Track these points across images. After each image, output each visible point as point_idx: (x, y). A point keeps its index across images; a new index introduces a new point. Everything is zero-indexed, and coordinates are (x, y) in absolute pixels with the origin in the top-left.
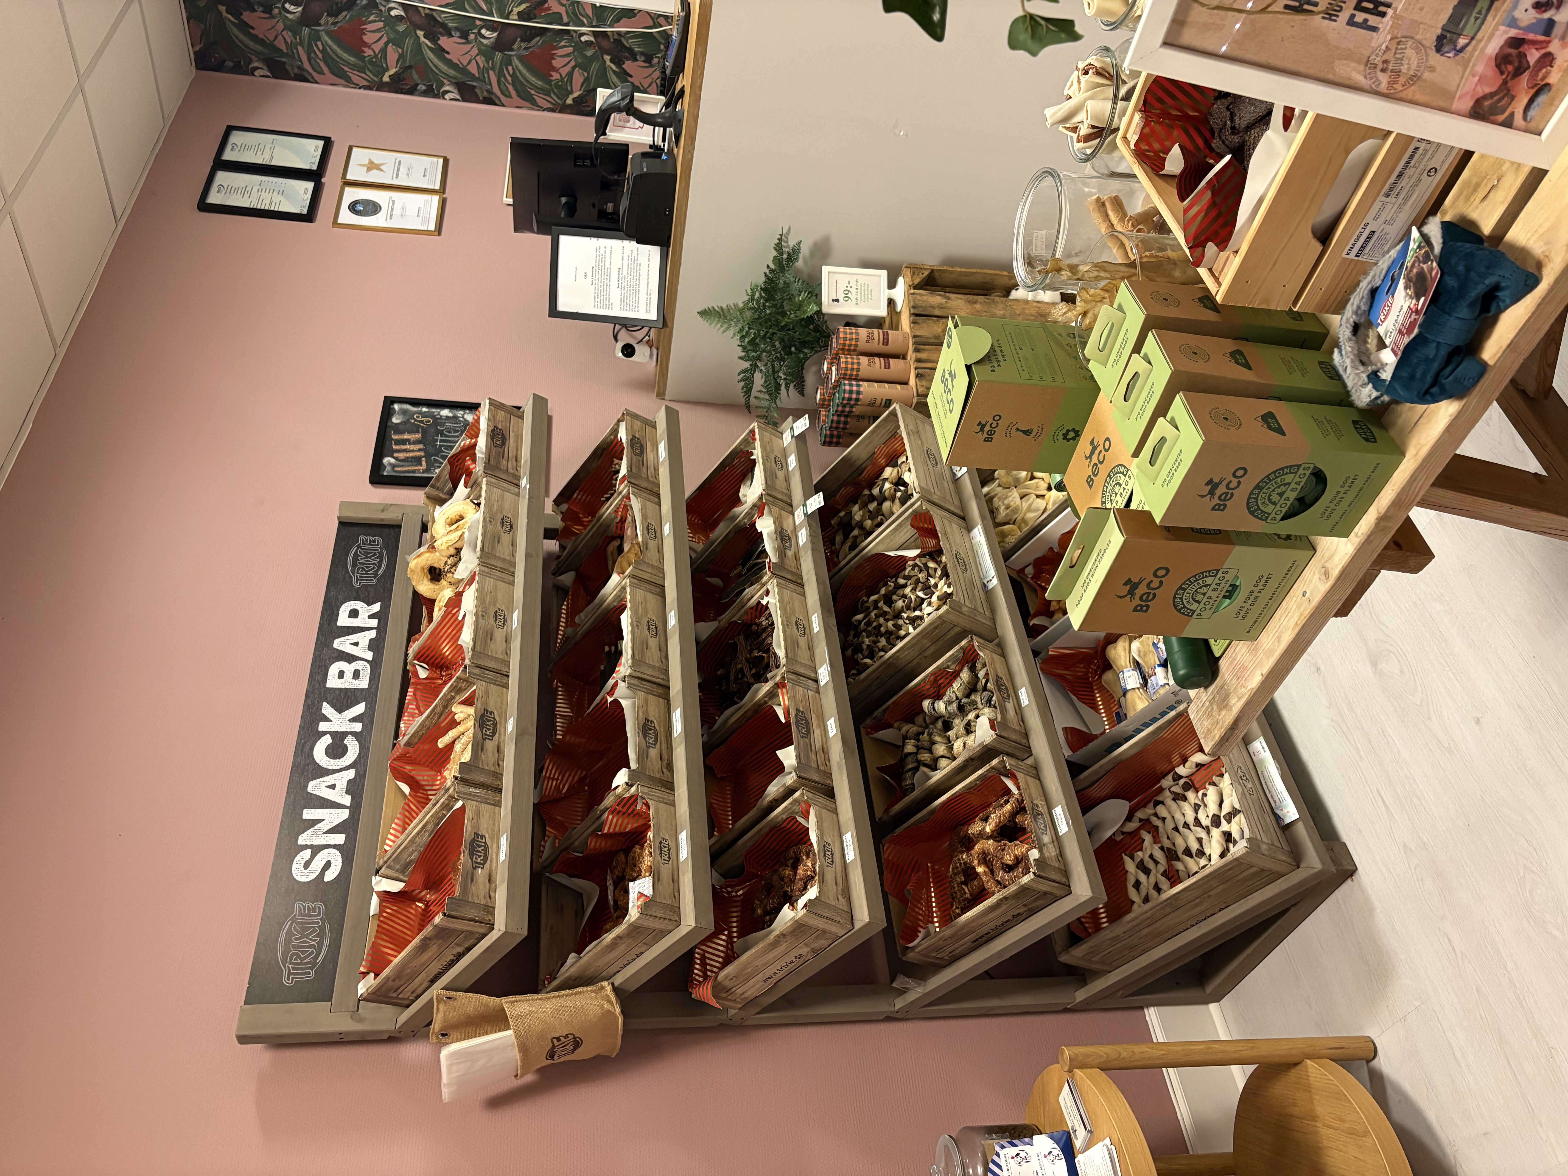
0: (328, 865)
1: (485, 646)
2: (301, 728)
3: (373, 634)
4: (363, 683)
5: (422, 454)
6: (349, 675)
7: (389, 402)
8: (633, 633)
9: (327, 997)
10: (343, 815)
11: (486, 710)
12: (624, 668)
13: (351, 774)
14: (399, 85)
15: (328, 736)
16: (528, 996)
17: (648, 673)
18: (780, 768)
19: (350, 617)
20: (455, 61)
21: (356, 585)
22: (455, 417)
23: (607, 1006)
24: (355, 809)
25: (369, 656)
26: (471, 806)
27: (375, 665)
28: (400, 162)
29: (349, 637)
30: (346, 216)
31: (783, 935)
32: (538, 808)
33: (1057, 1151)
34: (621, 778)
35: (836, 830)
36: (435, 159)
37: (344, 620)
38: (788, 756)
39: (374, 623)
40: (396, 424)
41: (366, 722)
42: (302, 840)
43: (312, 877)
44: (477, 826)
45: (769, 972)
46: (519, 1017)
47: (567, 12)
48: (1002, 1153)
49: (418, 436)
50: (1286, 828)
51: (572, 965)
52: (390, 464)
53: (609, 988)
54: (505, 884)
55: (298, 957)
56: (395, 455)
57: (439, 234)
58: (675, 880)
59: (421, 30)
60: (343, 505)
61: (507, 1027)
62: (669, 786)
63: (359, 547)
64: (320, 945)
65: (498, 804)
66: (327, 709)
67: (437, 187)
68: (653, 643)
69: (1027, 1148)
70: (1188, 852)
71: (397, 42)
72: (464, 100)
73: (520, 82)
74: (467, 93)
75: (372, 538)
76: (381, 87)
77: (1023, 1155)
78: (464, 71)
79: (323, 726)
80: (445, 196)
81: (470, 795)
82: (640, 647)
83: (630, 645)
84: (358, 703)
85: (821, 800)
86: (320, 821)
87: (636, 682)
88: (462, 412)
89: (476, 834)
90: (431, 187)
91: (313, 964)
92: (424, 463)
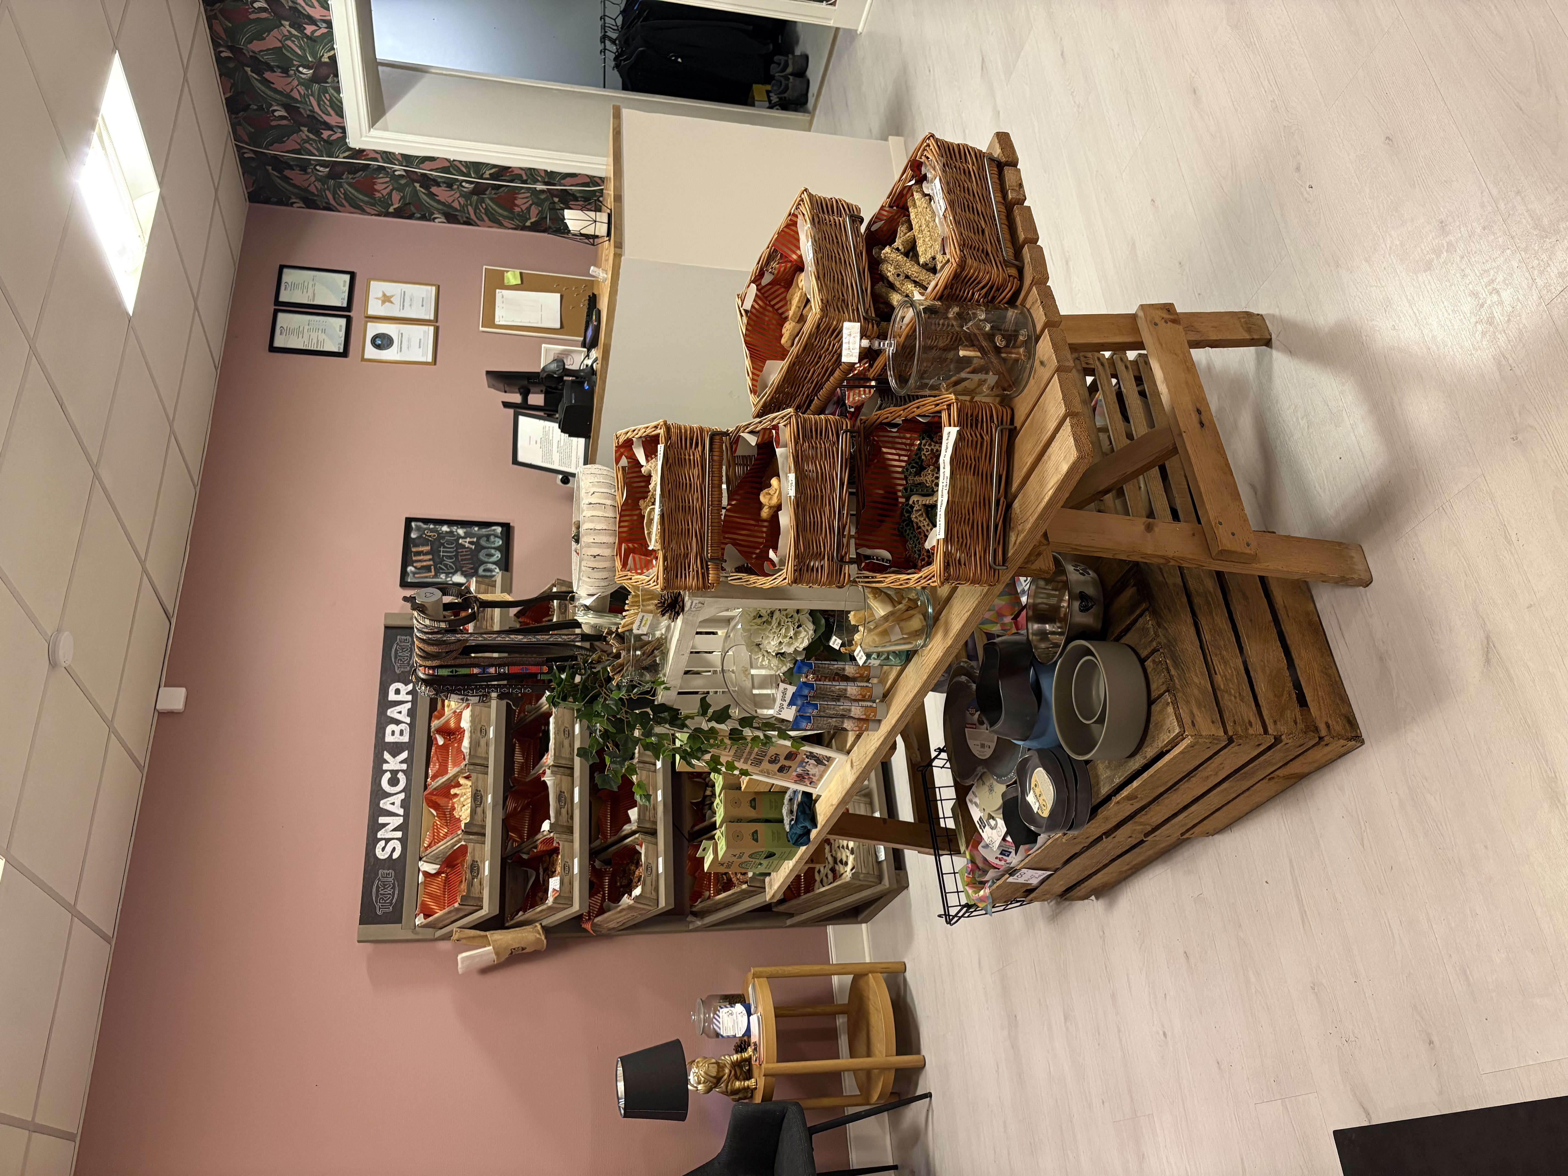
0: (394, 849)
1: (476, 751)
2: (374, 768)
3: (409, 705)
4: (406, 738)
5: (431, 563)
6: (397, 733)
7: (409, 521)
8: (555, 739)
9: (399, 921)
10: (400, 820)
11: (477, 790)
12: (549, 759)
13: (402, 796)
14: (399, 213)
15: (388, 772)
16: (499, 931)
17: (563, 762)
18: (628, 821)
19: (396, 694)
20: (443, 200)
21: (398, 672)
22: (451, 532)
23: (538, 936)
24: (406, 816)
25: (408, 720)
26: (470, 846)
27: (412, 725)
28: (404, 292)
29: (396, 708)
30: (371, 352)
31: (623, 910)
32: (504, 821)
33: (745, 1012)
34: (546, 826)
35: (655, 854)
36: (429, 288)
37: (392, 697)
38: (633, 814)
39: (409, 698)
40: (414, 539)
41: (409, 763)
42: (380, 835)
43: (387, 856)
44: (473, 856)
45: (619, 920)
46: (495, 941)
47: (526, 173)
48: (721, 1010)
49: (428, 548)
50: (880, 863)
51: (521, 916)
52: (412, 572)
53: (539, 927)
54: (488, 888)
55: (383, 899)
56: (415, 565)
57: (435, 364)
58: (571, 884)
59: (417, 182)
60: (387, 615)
61: (490, 945)
62: (570, 830)
63: (398, 644)
64: (394, 893)
65: (484, 843)
66: (387, 756)
67: (432, 318)
68: (566, 743)
69: (732, 1009)
70: (841, 861)
71: (401, 189)
72: (449, 222)
73: (491, 212)
74: (451, 217)
75: (405, 638)
76: (387, 214)
77: (730, 1012)
78: (449, 206)
79: (385, 767)
80: (437, 324)
81: (470, 839)
82: (559, 746)
83: (553, 747)
84: (404, 751)
85: (649, 838)
86: (388, 824)
87: (555, 769)
88: (456, 528)
89: (473, 861)
90: (427, 317)
91: (391, 903)
92: (433, 570)
